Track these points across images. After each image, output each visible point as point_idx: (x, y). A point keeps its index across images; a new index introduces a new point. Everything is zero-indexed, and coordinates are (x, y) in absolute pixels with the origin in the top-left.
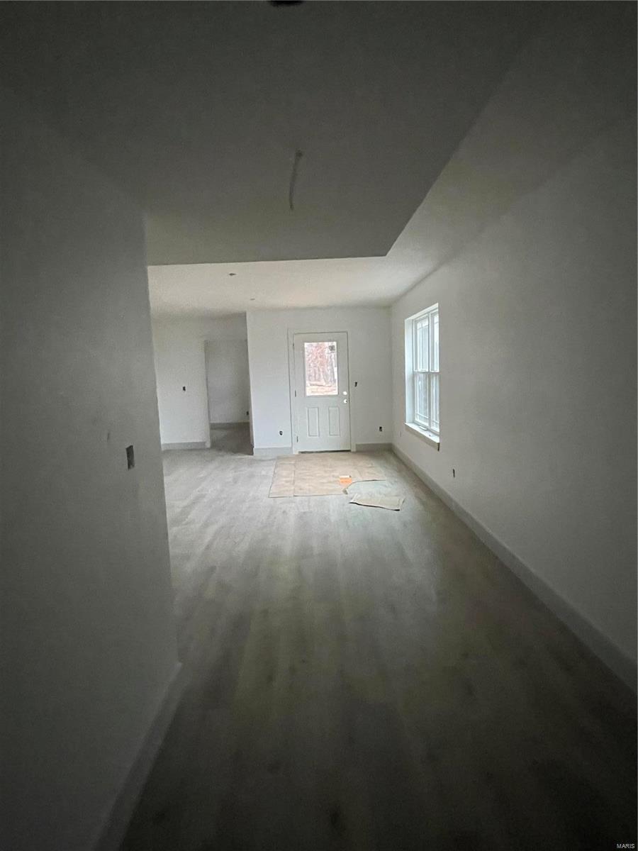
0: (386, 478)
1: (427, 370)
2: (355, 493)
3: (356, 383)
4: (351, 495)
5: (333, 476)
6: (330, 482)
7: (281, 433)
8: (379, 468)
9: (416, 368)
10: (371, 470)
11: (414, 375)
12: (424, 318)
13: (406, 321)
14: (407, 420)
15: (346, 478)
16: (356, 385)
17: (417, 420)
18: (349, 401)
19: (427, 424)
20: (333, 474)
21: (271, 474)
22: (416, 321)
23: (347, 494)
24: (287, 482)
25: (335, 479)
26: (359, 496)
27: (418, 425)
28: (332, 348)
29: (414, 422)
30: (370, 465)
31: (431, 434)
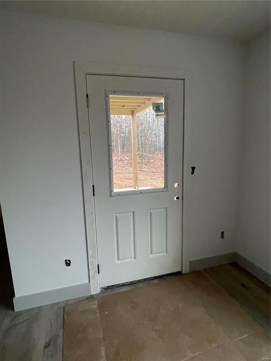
3: (193, 169)
16: (193, 173)
28: (157, 107)
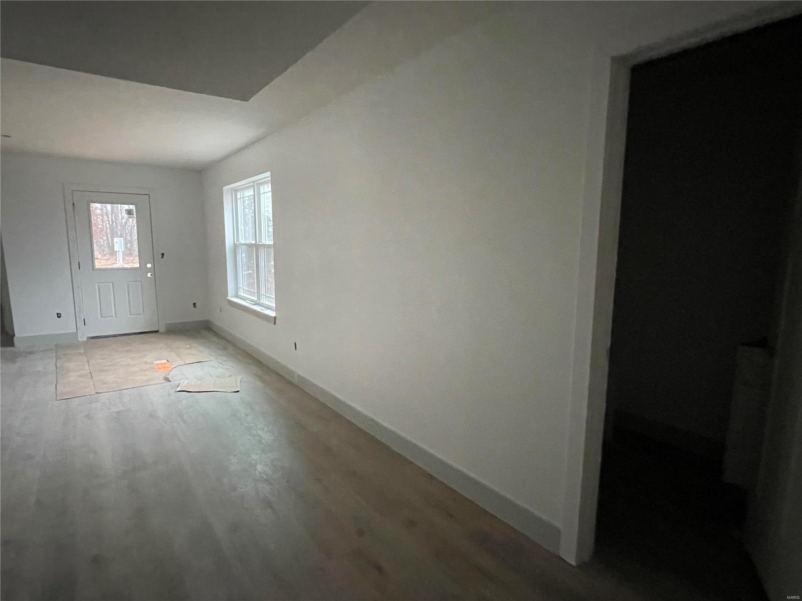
0: (212, 358)
1: (254, 242)
2: (181, 380)
3: (163, 254)
4: (177, 383)
5: (146, 363)
6: (143, 370)
7: (59, 316)
8: (201, 348)
9: (238, 240)
10: (193, 351)
11: (235, 247)
12: (249, 187)
13: (224, 188)
14: (229, 295)
15: (161, 364)
16: (163, 257)
17: (241, 293)
18: (154, 275)
19: (255, 299)
20: (144, 360)
21: (52, 367)
22: (236, 191)
23: (170, 381)
24: (79, 376)
25: (148, 366)
26: (186, 381)
27: (245, 300)
28: (129, 212)
29: (237, 296)
30: (188, 346)
31: (263, 308)
